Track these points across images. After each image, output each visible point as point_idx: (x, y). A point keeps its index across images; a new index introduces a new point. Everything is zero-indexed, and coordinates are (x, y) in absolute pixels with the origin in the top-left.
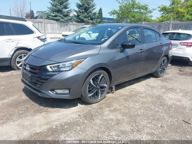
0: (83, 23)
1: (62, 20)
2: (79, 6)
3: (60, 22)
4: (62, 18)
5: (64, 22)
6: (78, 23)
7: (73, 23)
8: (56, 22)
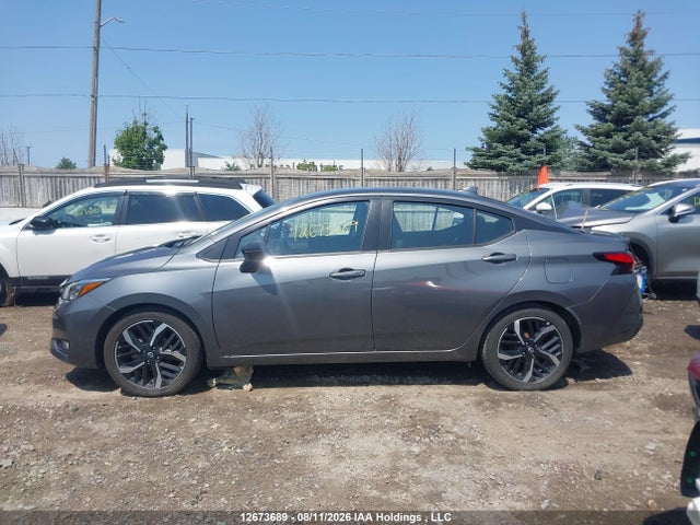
0: (605, 173)
1: (518, 166)
2: (600, 112)
3: (508, 175)
4: (520, 160)
5: (521, 173)
6: (579, 174)
7: (558, 175)
8: (494, 176)
